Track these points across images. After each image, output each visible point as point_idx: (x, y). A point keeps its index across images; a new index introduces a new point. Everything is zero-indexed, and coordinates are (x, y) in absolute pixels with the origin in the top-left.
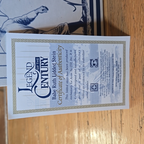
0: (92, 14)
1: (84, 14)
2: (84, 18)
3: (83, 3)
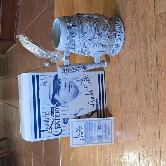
0: (100, 107)
1: (97, 107)
2: (97, 109)
3: (96, 103)
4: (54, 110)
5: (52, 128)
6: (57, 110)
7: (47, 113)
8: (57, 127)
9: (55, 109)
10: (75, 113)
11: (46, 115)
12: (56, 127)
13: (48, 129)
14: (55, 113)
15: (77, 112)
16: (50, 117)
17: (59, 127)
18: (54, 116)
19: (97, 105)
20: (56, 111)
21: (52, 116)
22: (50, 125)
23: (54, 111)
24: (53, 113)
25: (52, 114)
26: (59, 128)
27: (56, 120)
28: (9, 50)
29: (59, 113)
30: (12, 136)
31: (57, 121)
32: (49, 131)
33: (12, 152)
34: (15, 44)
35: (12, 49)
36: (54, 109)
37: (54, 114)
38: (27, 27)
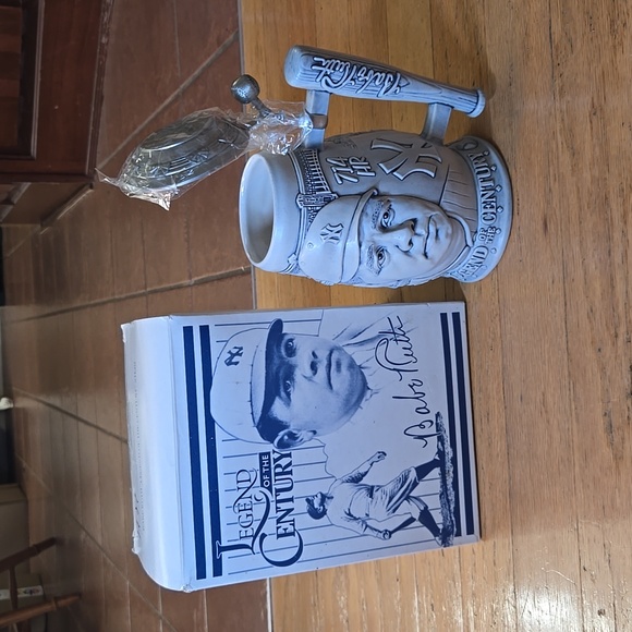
0: (453, 445)
1: (440, 447)
2: (441, 453)
3: (437, 431)
4: (269, 463)
5: (264, 536)
6: (283, 462)
7: (244, 476)
8: (285, 529)
9: (275, 461)
10: (353, 475)
11: (240, 485)
12: (281, 531)
13: (248, 542)
14: (276, 474)
15: (362, 471)
16: (257, 492)
17: (291, 529)
18: (270, 489)
19: (441, 439)
20: (279, 466)
21: (262, 486)
22: (256, 525)
23: (269, 467)
24: (269, 474)
25: (262, 481)
26: (293, 534)
27: (278, 502)
28: (68, 209)
29: (290, 473)
30: (83, 536)
31: (283, 506)
32: (252, 549)
33: (79, 594)
34: (91, 187)
35: (79, 209)
36: (269, 459)
37: (270, 480)
38: (135, 128)
